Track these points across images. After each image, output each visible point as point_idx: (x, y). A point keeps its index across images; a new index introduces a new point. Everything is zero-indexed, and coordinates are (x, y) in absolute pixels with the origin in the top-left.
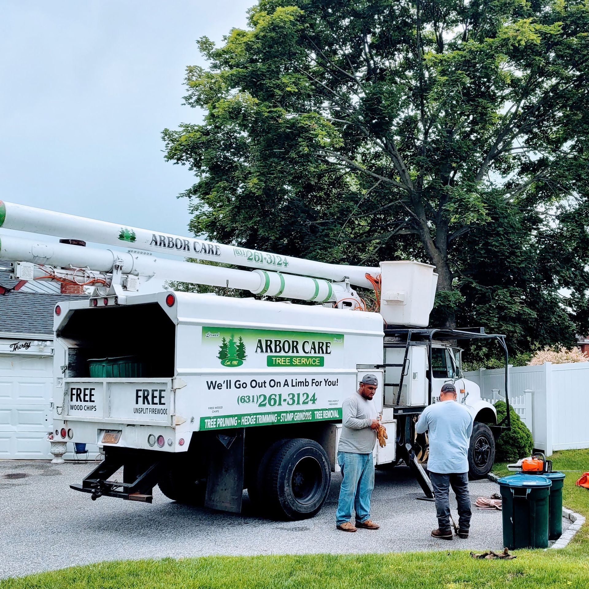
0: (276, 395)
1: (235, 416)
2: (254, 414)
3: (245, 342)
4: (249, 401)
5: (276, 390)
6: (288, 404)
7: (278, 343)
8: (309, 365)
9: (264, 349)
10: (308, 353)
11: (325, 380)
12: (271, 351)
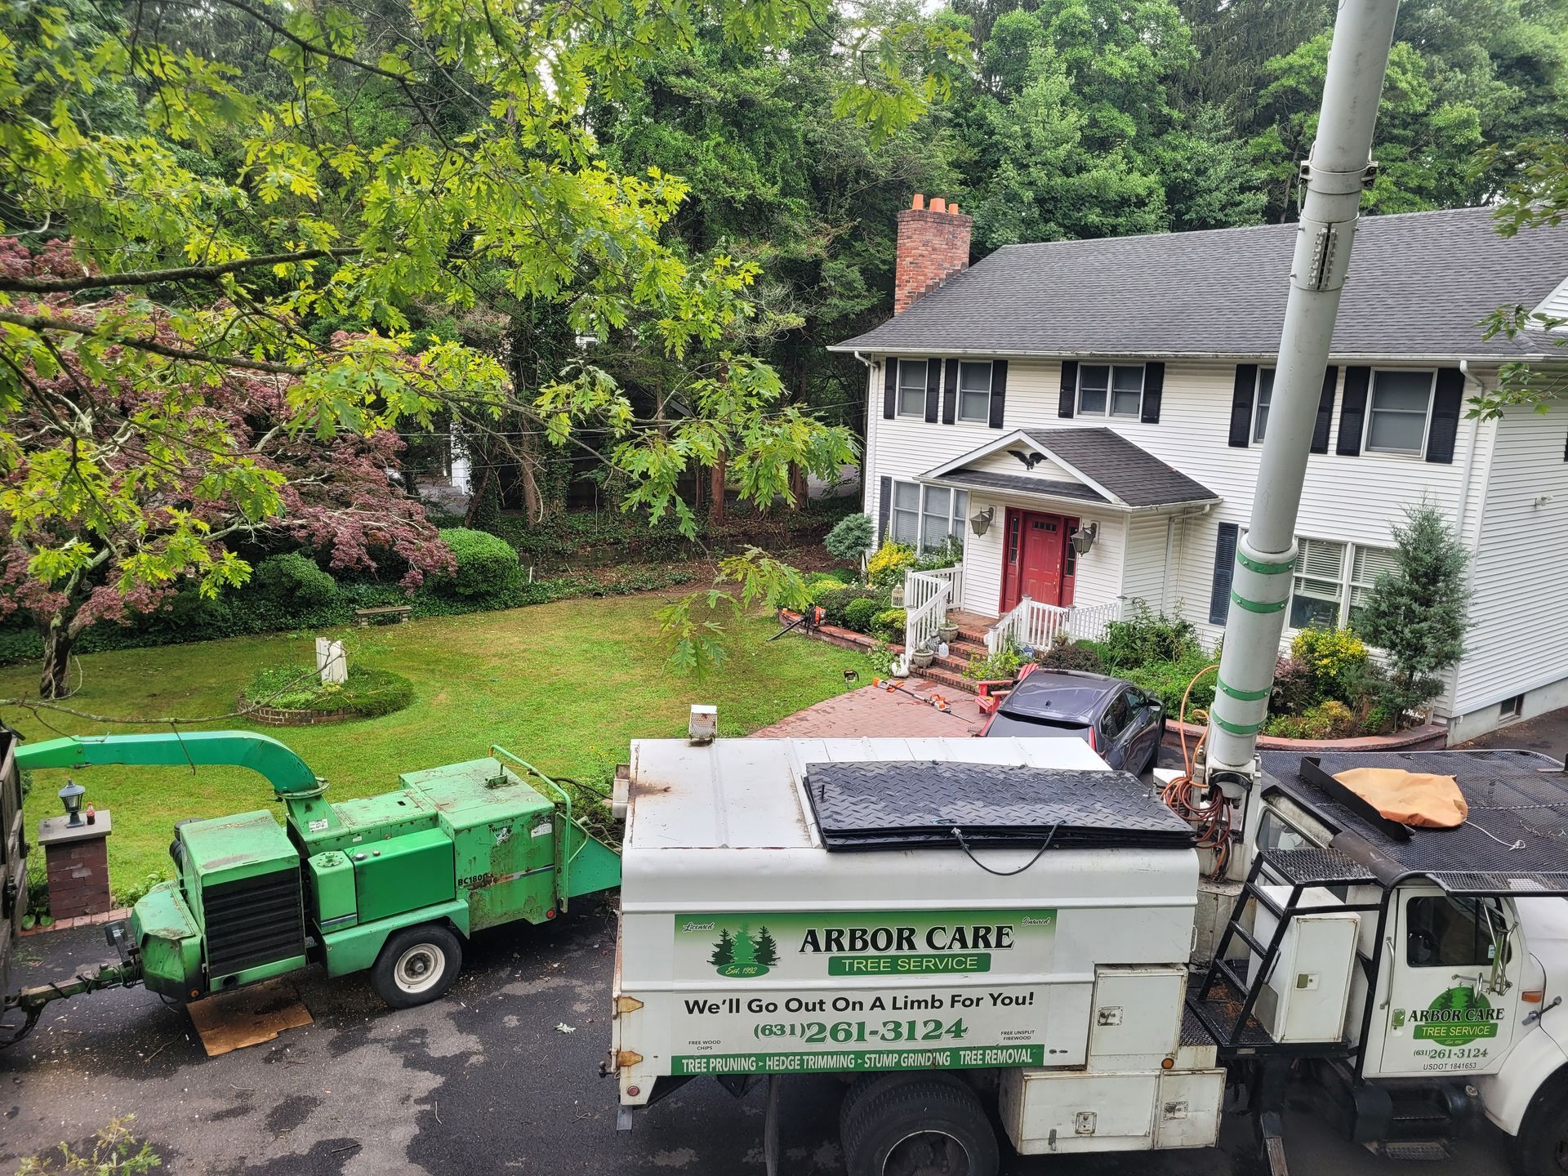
0: (849, 1025)
1: (750, 1056)
2: (794, 1054)
3: (773, 935)
4: (783, 1032)
5: (852, 1016)
6: (883, 1038)
7: (858, 934)
8: (946, 970)
9: (822, 946)
10: (943, 948)
11: (992, 995)
12: (841, 948)
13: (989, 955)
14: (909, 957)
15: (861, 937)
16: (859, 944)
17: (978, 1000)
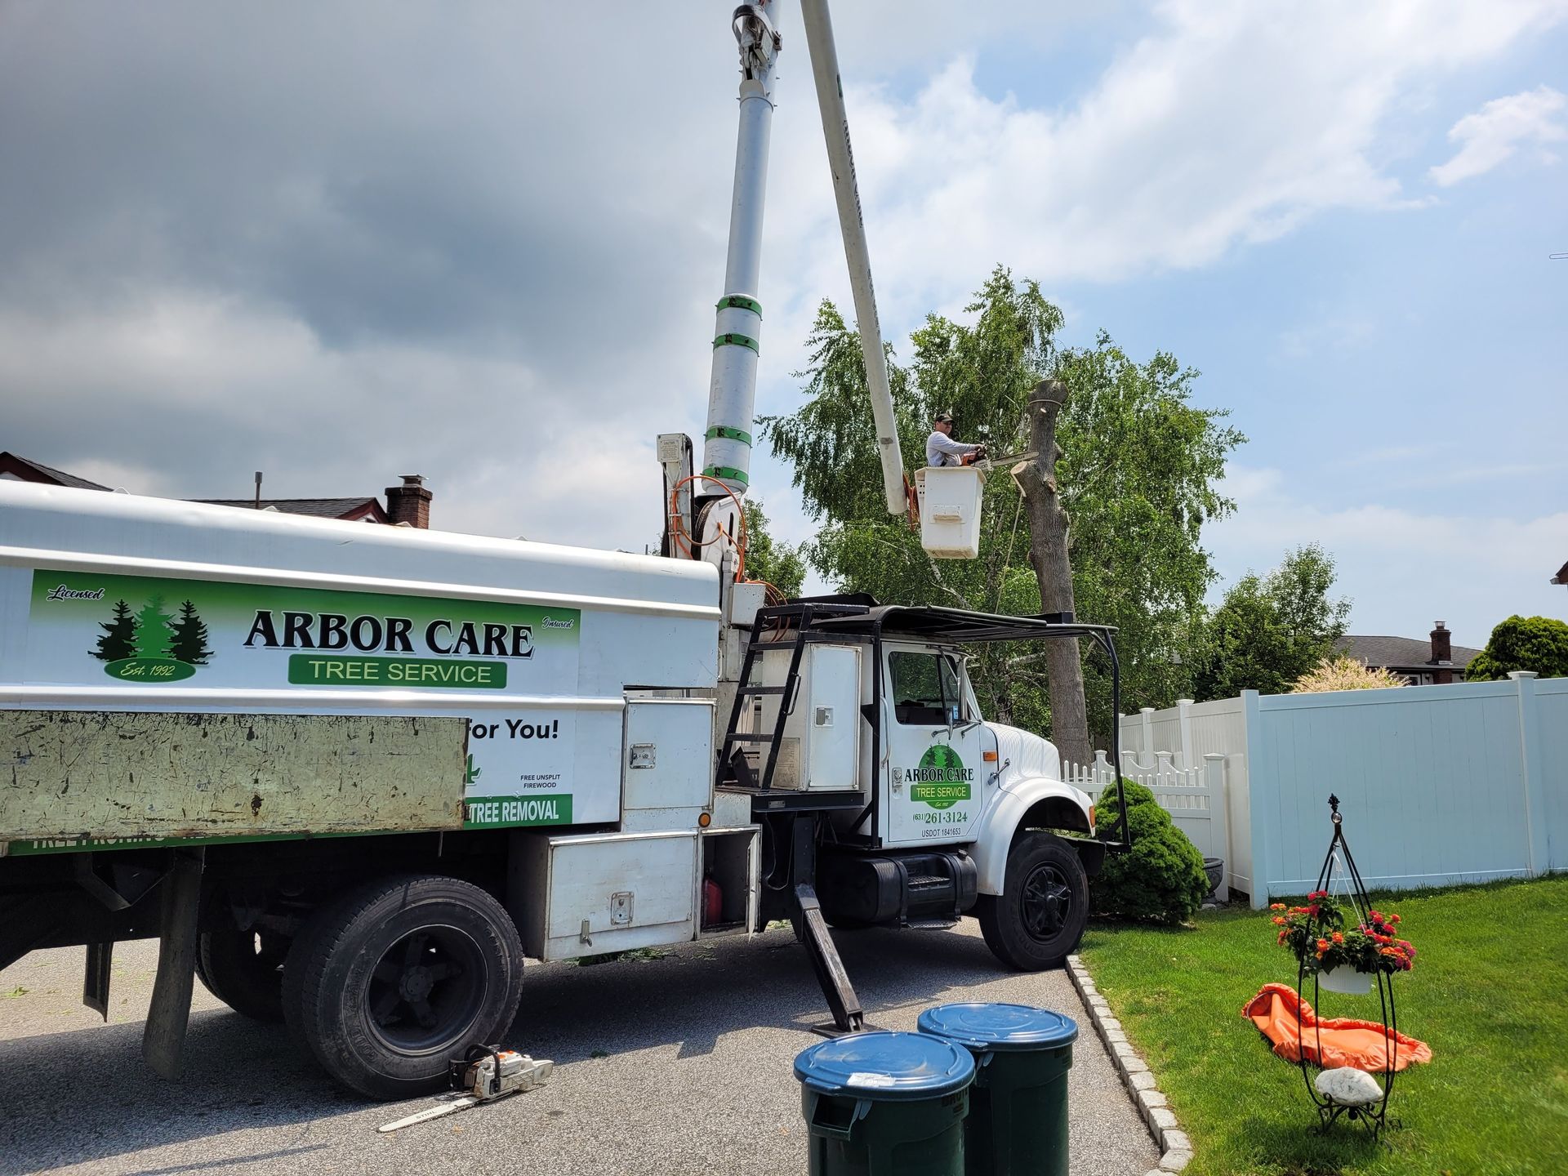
3: (204, 615)
7: (333, 623)
8: (452, 683)
9: (280, 637)
10: (448, 651)
11: (509, 722)
12: (307, 642)
13: (504, 665)
14: (404, 662)
15: (336, 628)
16: (334, 638)
17: (493, 728)
